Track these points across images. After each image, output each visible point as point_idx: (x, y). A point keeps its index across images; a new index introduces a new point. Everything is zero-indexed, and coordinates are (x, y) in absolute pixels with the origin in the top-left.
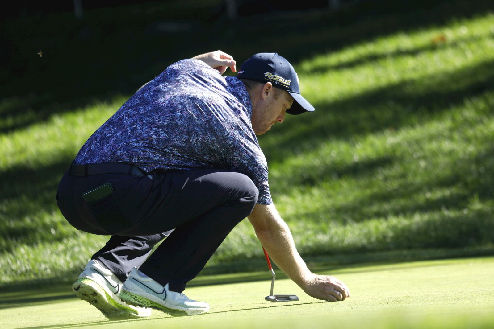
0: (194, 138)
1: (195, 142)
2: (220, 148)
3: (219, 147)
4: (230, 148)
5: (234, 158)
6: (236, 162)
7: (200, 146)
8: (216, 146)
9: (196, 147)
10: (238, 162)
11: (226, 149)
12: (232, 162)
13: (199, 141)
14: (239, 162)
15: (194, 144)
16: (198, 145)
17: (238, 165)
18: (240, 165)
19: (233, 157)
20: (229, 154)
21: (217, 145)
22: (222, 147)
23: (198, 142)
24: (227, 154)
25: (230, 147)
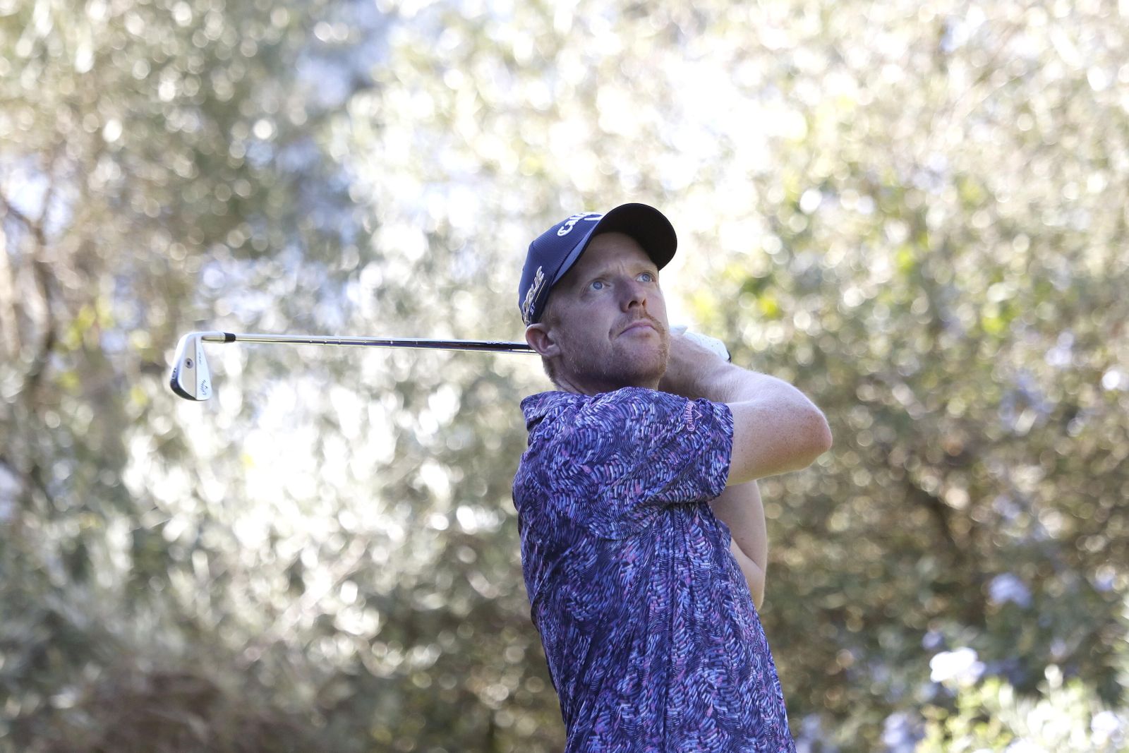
0: (574, 610)
1: (581, 607)
2: (587, 537)
3: (586, 539)
4: (590, 508)
5: (619, 494)
6: (629, 490)
7: (590, 596)
8: (584, 547)
9: (593, 607)
10: (630, 485)
11: (590, 520)
12: (631, 499)
13: (578, 598)
14: (628, 483)
15: (587, 612)
16: (589, 602)
17: (639, 483)
18: (639, 478)
19: (614, 498)
20: (606, 510)
21: (582, 545)
22: (586, 532)
23: (581, 599)
24: (605, 515)
25: (585, 508)
